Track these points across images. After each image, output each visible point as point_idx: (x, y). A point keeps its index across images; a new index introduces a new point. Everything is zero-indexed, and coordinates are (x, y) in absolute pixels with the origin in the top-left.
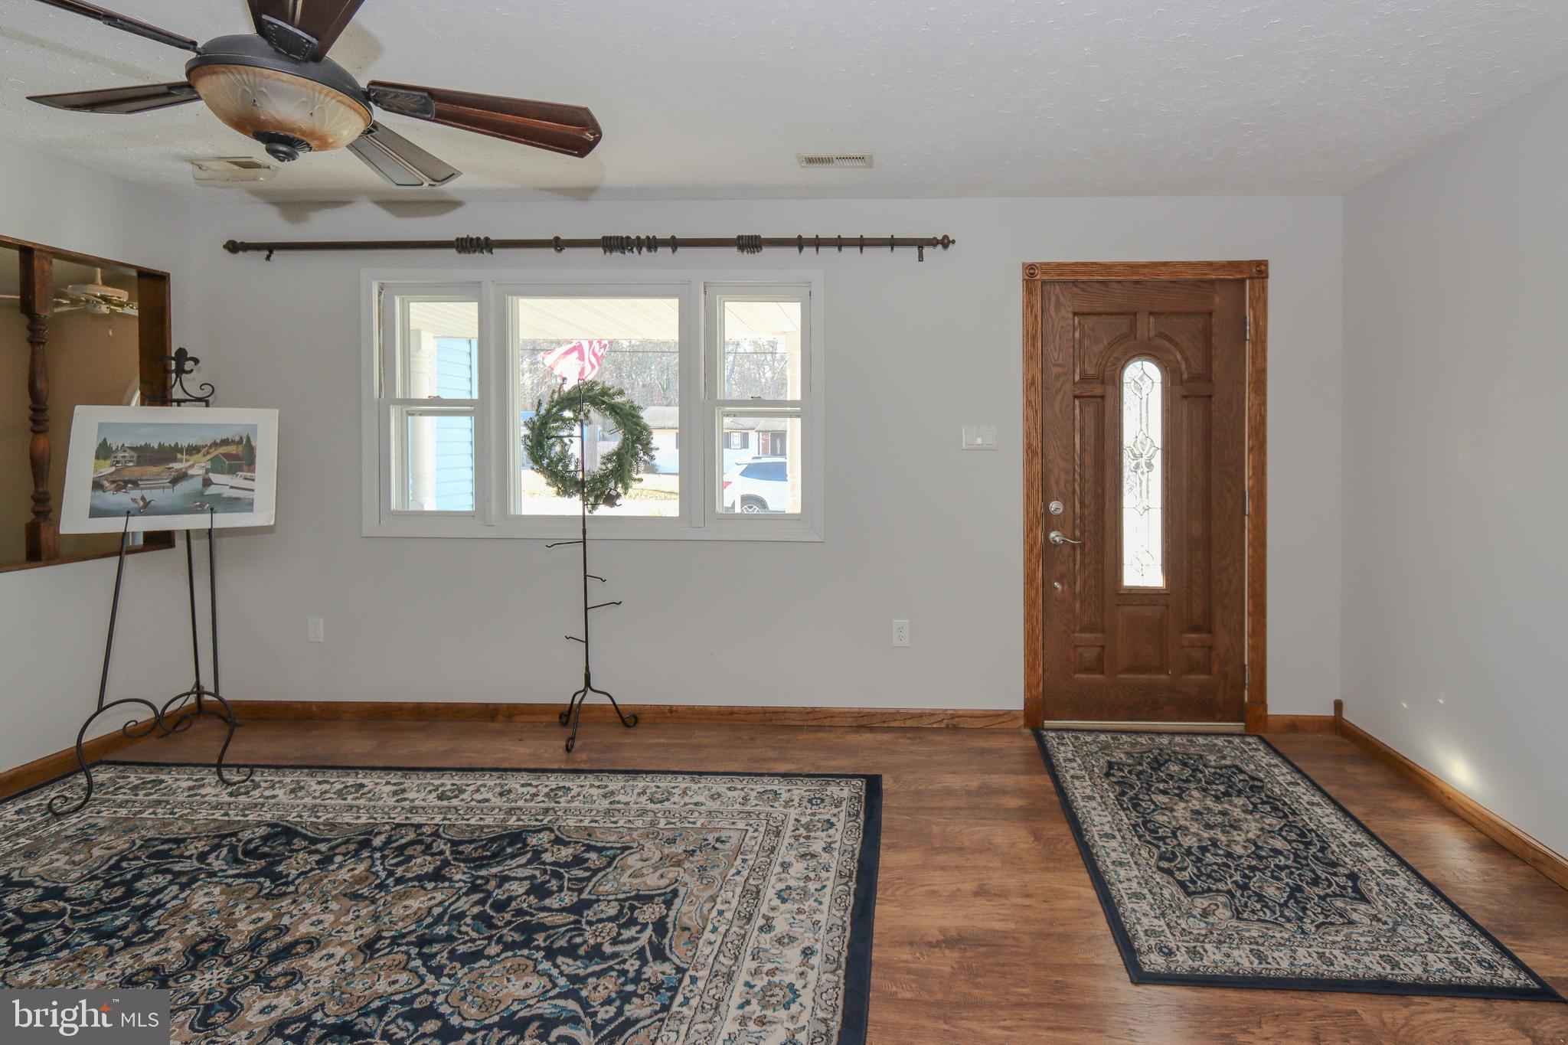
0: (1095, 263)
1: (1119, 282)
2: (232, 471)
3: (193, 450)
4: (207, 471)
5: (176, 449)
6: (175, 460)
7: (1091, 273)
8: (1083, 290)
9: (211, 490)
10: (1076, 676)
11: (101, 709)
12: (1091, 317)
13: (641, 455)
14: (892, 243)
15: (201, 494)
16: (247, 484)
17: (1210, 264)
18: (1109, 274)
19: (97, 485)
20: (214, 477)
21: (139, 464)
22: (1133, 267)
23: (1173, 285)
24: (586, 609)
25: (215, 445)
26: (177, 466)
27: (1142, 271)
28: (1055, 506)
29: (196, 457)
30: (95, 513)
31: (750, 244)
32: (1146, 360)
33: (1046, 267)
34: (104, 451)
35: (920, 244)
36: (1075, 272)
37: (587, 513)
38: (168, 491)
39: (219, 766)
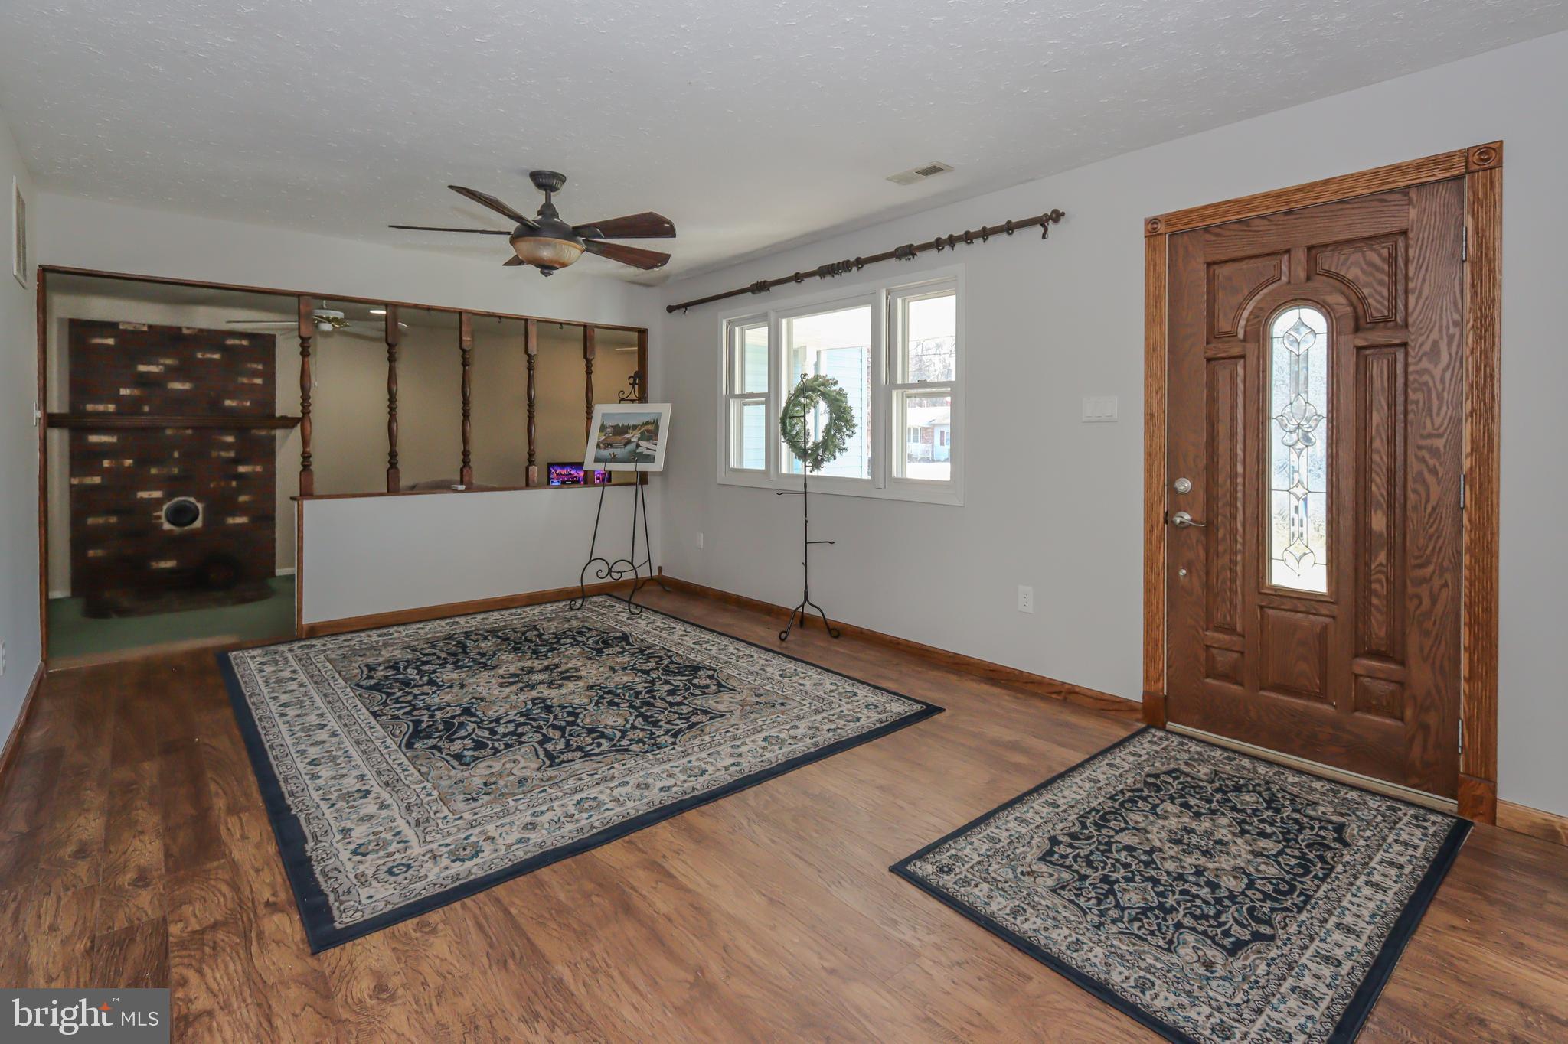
0: (1229, 202)
1: (1264, 217)
2: (648, 440)
3: (634, 427)
4: (639, 439)
5: (628, 427)
6: (627, 433)
7: (1226, 213)
8: (1218, 235)
9: (640, 450)
10: (1208, 680)
11: (591, 561)
12: (1228, 264)
13: (845, 430)
14: (1009, 228)
15: (635, 451)
16: (653, 447)
17: (1398, 168)
18: (1250, 210)
19: (598, 446)
20: (642, 443)
21: (614, 435)
22: (1277, 196)
23: (1340, 206)
24: (806, 543)
25: (644, 424)
26: (627, 436)
27: (1293, 197)
28: (1184, 485)
29: (635, 432)
30: (597, 460)
31: (907, 252)
32: (1305, 306)
33: (1171, 219)
34: (602, 428)
35: (1042, 221)
36: (1204, 217)
37: (808, 473)
38: (623, 450)
39: (630, 603)
